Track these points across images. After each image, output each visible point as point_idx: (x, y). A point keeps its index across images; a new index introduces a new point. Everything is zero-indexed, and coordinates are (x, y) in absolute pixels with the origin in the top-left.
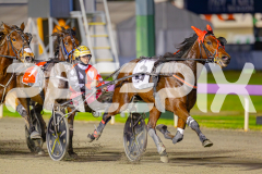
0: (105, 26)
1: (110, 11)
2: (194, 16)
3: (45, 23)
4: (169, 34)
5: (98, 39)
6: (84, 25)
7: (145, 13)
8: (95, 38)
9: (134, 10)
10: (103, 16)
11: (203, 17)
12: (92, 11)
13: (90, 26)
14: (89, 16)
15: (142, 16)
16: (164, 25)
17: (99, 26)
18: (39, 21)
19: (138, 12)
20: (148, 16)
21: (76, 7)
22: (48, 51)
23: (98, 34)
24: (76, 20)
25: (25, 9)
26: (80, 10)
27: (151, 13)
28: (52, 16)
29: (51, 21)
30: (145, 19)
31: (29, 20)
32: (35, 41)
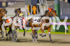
0: (46, 7)
1: (47, 3)
3: (30, 7)
4: (64, 9)
6: (41, 7)
7: (57, 4)
9: (54, 3)
12: (43, 3)
13: (42, 7)
14: (42, 5)
15: (56, 4)
16: (62, 7)
18: (28, 6)
19: (55, 4)
20: (58, 4)
21: (38, 2)
22: (31, 14)
24: (38, 6)
25: (24, 3)
26: (39, 3)
27: (59, 4)
28: (32, 5)
29: (31, 6)
30: (57, 5)
31: (26, 6)
32: (27, 11)
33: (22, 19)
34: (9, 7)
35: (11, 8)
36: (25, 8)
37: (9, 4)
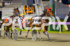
0: (42, 7)
1: (43, 4)
2: (64, 5)
3: (26, 7)
4: (58, 9)
6: (36, 7)
7: (52, 4)
8: (39, 11)
10: (41, 5)
11: (67, 5)
12: (38, 4)
13: (38, 8)
14: (37, 5)
15: (51, 5)
16: (57, 7)
17: (40, 8)
18: (24, 6)
19: (50, 4)
20: (53, 5)
21: (34, 3)
22: (27, 14)
23: (40, 9)
24: (34, 6)
25: (21, 3)
26: (35, 3)
28: (28, 5)
31: (22, 6)
32: (23, 11)
33: (22, 18)
34: (5, 7)
35: (7, 8)
36: (21, 8)
37: (6, 4)
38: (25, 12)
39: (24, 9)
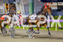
0: (22, 5)
2: (43, 3)
5: (20, 9)
7: (31, 2)
8: (19, 8)
10: (21, 3)
11: (45, 3)
12: (19, 2)
13: (18, 5)
15: (31, 3)
16: (36, 5)
17: (20, 5)
18: (5, 4)
19: (30, 2)
20: (32, 3)
21: (15, 1)
23: (20, 7)
24: (15, 4)
25: (2, 1)
27: (33, 2)
29: (8, 4)
31: (3, 4)
32: (5, 9)
36: (3, 6)
38: (6, 9)
39: (5, 6)
